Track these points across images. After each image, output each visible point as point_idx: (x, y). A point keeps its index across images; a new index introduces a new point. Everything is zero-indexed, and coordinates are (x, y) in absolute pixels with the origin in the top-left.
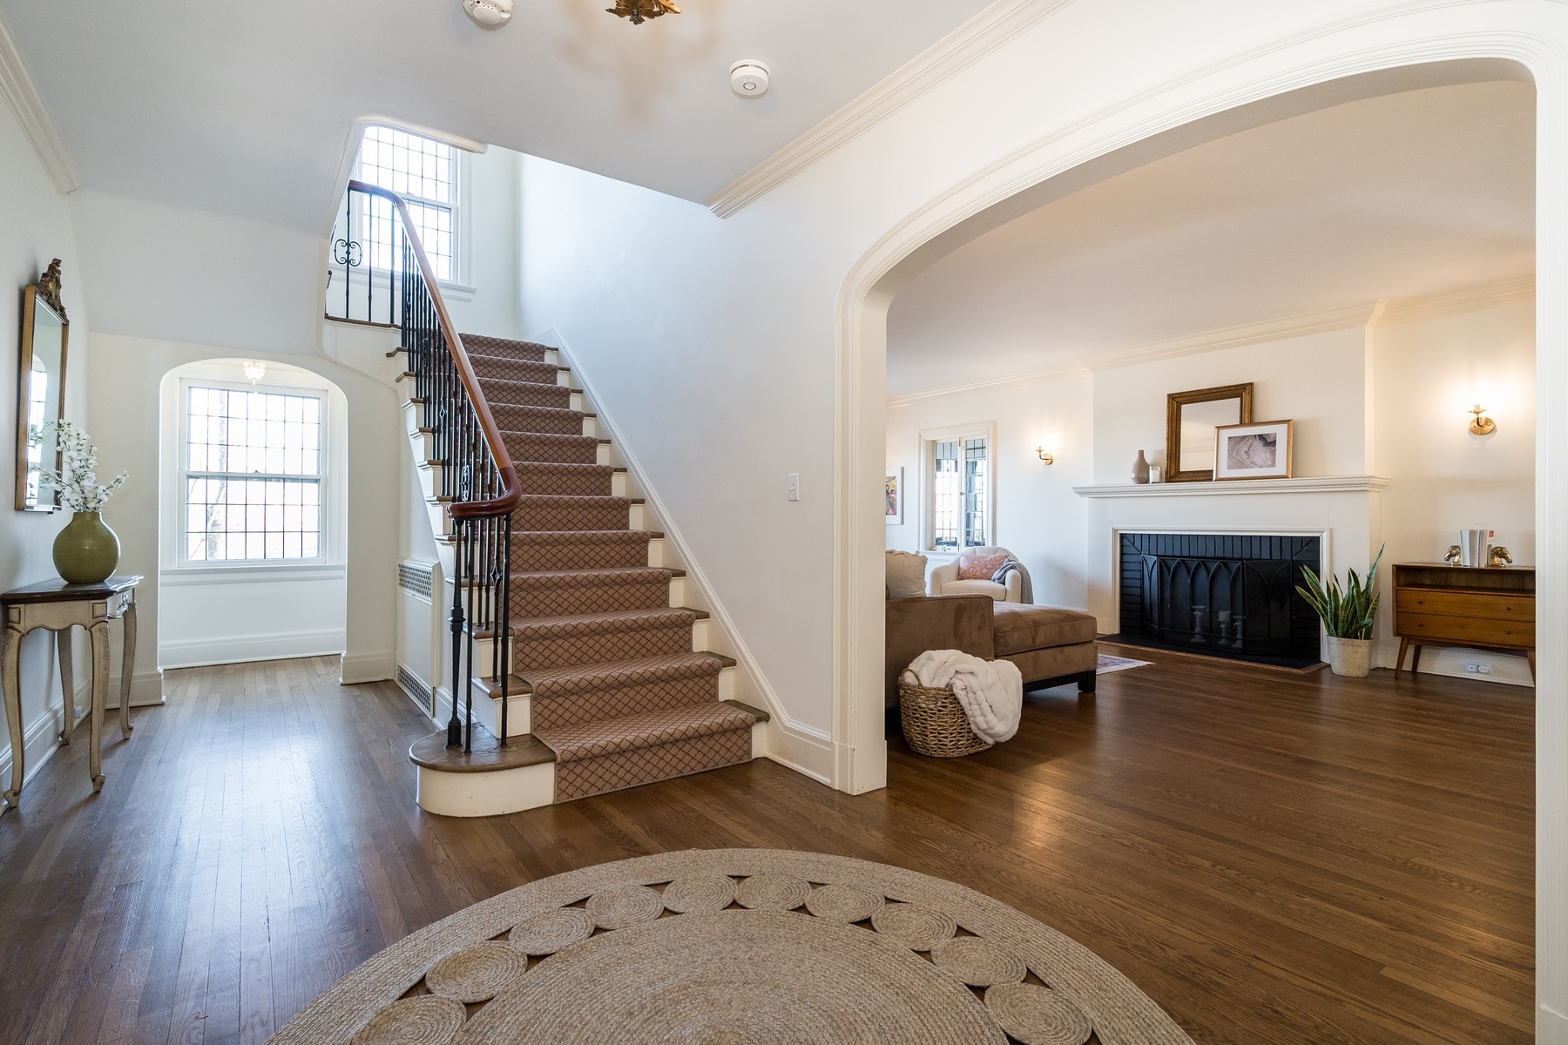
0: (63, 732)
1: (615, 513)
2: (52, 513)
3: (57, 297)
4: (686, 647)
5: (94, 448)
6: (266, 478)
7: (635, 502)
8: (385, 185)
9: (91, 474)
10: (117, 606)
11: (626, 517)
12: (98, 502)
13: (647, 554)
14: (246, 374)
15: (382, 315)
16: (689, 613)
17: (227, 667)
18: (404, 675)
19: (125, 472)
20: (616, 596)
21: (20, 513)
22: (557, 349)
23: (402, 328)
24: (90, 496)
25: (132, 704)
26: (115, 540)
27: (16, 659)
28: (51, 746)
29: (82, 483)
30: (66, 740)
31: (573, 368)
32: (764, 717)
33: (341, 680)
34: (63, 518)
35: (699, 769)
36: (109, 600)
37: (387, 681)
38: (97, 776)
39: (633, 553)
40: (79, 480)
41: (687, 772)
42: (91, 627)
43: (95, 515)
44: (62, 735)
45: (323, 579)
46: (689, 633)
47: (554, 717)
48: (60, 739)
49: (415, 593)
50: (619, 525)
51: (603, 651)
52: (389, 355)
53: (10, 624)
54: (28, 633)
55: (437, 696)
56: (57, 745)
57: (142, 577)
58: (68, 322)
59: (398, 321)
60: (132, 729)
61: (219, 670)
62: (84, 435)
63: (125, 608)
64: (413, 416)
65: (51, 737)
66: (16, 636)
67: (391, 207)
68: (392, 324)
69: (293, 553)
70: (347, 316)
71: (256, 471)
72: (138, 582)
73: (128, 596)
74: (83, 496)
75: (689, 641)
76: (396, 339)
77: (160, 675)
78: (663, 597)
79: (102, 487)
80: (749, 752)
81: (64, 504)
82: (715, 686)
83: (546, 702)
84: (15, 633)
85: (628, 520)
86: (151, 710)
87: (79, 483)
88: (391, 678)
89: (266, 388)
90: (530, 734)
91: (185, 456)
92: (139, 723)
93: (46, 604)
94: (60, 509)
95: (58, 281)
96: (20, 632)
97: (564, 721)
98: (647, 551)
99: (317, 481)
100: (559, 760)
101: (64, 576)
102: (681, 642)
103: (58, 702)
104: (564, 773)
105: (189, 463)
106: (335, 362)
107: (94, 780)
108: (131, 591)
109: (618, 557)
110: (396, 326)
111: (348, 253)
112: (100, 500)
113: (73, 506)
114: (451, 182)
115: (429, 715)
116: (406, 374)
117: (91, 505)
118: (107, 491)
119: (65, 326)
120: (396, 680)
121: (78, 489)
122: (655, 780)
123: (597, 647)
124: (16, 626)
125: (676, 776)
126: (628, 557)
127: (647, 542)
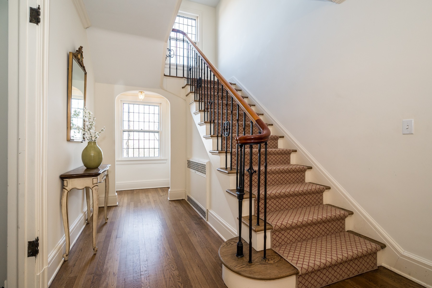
0: (87, 219)
1: (273, 141)
2: (82, 142)
3: (82, 61)
4: (321, 202)
5: (95, 119)
6: (144, 132)
7: (281, 137)
8: (181, 29)
9: (93, 128)
10: (102, 178)
11: (277, 143)
12: (96, 138)
13: (290, 159)
14: (139, 98)
15: (180, 74)
16: (323, 187)
17: (134, 191)
18: (189, 199)
19: (105, 127)
20: (286, 177)
21: (69, 142)
22: (235, 84)
23: (187, 78)
24: (93, 135)
25: (108, 205)
26: (101, 152)
27: (66, 201)
28: (84, 224)
29: (90, 131)
30: (88, 222)
31: (243, 89)
32: (383, 246)
33: (169, 199)
34: (85, 144)
35: (356, 274)
36: (99, 177)
37: (183, 200)
38: (95, 248)
39: (285, 158)
40: (89, 130)
41: (351, 275)
42: (92, 188)
43: (95, 143)
44: (87, 220)
45: (160, 163)
46: (322, 196)
47: (281, 240)
48: (87, 221)
49: (196, 171)
50: (274, 146)
51: (289, 204)
52: (183, 88)
53: (64, 187)
54: (70, 190)
55: (209, 213)
56: (86, 224)
57: (110, 165)
58: (87, 73)
59: (185, 76)
60: (108, 219)
61: (132, 191)
62: (91, 113)
63: (105, 177)
64: (194, 107)
65: (83, 221)
66: (66, 192)
67: (183, 36)
68: (183, 77)
69: (152, 155)
70: (170, 75)
71: (142, 129)
72: (109, 168)
73: (106, 173)
74: (91, 135)
75: (322, 200)
76: (185, 82)
77: (116, 196)
78: (303, 178)
79: (97, 133)
80: (376, 264)
81: (86, 139)
82: (344, 224)
83: (277, 233)
84: (65, 190)
85: (278, 144)
86: (114, 208)
87: (89, 131)
88: (184, 199)
89: (144, 103)
90: (271, 249)
91: (122, 125)
92: (110, 215)
93: (76, 179)
94: (85, 141)
95: (82, 55)
96: (67, 190)
97: (284, 242)
98: (290, 157)
99: (158, 132)
100: (300, 274)
101: (85, 165)
102: (319, 200)
103: (86, 209)
104: (300, 279)
105: (123, 127)
106: (166, 91)
107: (94, 250)
108: (107, 171)
109: (279, 160)
110: (185, 78)
111: (170, 53)
112: (97, 137)
113: (88, 140)
114: (196, 34)
115: (205, 220)
116: (191, 92)
117: (93, 139)
118: (99, 134)
119: (86, 74)
120: (186, 200)
121: (89, 133)
122: (338, 281)
123: (287, 203)
124: (66, 188)
125: (347, 278)
126: (283, 160)
127: (290, 154)
